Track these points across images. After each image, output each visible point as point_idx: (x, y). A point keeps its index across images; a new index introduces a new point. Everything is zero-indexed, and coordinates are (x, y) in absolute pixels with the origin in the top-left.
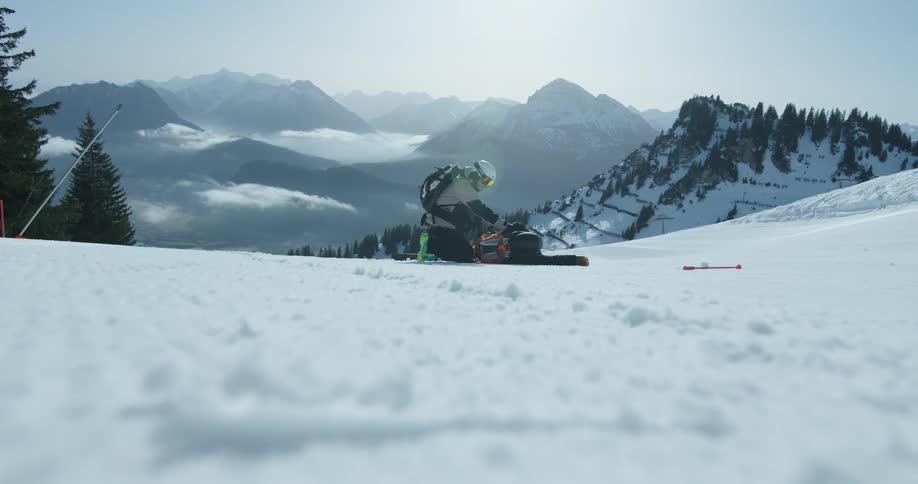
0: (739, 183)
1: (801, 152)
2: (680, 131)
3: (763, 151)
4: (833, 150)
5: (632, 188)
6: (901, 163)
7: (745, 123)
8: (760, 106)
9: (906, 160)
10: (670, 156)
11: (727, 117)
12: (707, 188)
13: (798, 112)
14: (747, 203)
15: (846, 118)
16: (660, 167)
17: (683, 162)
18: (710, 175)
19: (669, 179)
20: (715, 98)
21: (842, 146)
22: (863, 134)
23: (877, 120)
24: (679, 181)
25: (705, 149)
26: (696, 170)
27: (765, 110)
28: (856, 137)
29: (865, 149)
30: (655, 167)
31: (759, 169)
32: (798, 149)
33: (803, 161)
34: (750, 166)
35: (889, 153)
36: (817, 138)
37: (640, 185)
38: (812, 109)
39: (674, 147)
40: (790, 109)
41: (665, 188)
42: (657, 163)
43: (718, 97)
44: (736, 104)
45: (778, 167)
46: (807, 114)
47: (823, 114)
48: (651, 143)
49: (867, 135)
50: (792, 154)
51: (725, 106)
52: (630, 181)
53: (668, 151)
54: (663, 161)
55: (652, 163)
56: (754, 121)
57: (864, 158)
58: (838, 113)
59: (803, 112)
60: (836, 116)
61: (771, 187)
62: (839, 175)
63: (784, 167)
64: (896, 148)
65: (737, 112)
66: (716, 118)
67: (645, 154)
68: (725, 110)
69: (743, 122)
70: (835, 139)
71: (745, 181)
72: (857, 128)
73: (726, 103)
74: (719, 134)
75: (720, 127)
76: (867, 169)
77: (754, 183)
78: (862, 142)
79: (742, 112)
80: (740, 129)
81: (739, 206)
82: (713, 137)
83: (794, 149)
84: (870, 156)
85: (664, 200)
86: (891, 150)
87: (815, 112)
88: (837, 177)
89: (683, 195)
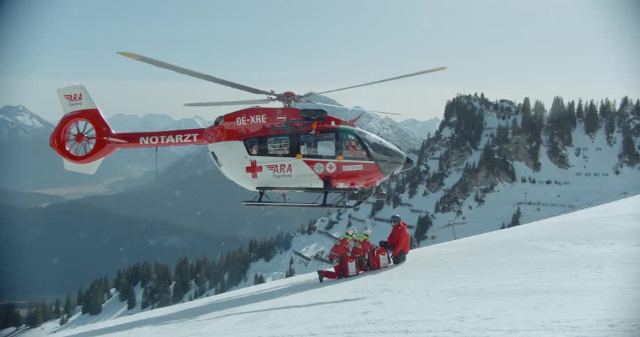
0: (518, 184)
1: (577, 146)
2: (447, 133)
3: (537, 148)
4: (610, 141)
5: (404, 197)
7: (515, 121)
8: (527, 100)
10: (441, 159)
11: (495, 114)
12: (485, 191)
13: (566, 103)
14: (530, 203)
15: (618, 107)
16: (431, 171)
17: (455, 165)
18: (486, 177)
19: (442, 184)
20: (479, 95)
21: (618, 137)
22: (638, 122)
24: (455, 186)
25: (476, 149)
26: (471, 172)
28: (632, 127)
30: (426, 172)
31: (537, 167)
32: (573, 143)
33: (581, 155)
34: (527, 164)
36: (591, 129)
37: (412, 194)
38: (580, 101)
39: (444, 150)
40: (558, 101)
41: (440, 194)
42: (428, 168)
43: (482, 95)
44: (502, 101)
45: (555, 163)
46: (576, 107)
48: (418, 148)
50: (568, 148)
51: (491, 103)
52: (400, 190)
53: (438, 154)
54: (434, 166)
55: (423, 168)
56: (523, 117)
58: (608, 102)
59: (572, 105)
60: (606, 108)
61: (553, 186)
62: (621, 166)
63: (562, 162)
65: (503, 109)
66: (482, 120)
67: (415, 158)
68: (491, 107)
70: (610, 130)
71: (524, 181)
72: (631, 117)
73: (491, 100)
74: (488, 132)
75: (489, 125)
77: (534, 182)
79: (509, 109)
80: (510, 126)
81: (523, 208)
82: (483, 136)
83: (569, 142)
85: (441, 208)
87: (584, 103)
88: (619, 169)
89: (460, 200)
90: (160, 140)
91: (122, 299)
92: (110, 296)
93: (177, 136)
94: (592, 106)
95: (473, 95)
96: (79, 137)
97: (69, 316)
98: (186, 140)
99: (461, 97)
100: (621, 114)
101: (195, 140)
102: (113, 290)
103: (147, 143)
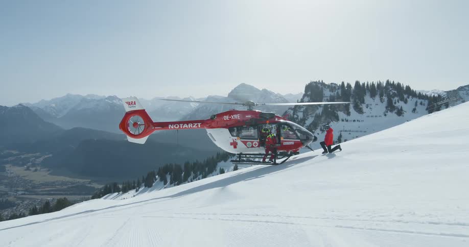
0: (340, 122)
1: (366, 104)
2: (306, 99)
3: (349, 105)
4: (382, 101)
6: (414, 103)
7: (338, 93)
8: (343, 83)
9: (416, 102)
10: (304, 112)
11: (328, 90)
13: (361, 84)
14: (346, 131)
15: (385, 85)
16: (299, 118)
17: (310, 114)
18: (325, 119)
19: (305, 123)
21: (385, 98)
22: (394, 91)
23: (399, 84)
24: (311, 124)
25: (320, 107)
26: (318, 117)
27: (346, 85)
28: (391, 93)
29: (396, 98)
30: (297, 118)
31: (349, 114)
32: (365, 102)
33: (369, 108)
34: (344, 113)
35: (408, 99)
36: (373, 95)
38: (368, 82)
39: (305, 107)
40: (357, 83)
42: (298, 116)
43: (322, 81)
44: (331, 84)
45: (357, 112)
46: (366, 85)
47: (373, 84)
48: (293, 107)
49: (396, 92)
50: (363, 104)
51: (326, 85)
53: (302, 110)
54: (301, 115)
55: (295, 116)
56: (342, 91)
57: (397, 103)
58: (380, 83)
59: (364, 84)
60: (379, 85)
61: (356, 122)
62: (387, 112)
63: (360, 111)
64: (411, 97)
65: (332, 87)
66: (322, 92)
67: (291, 112)
68: (327, 87)
69: (337, 91)
70: (381, 96)
71: (343, 120)
72: (391, 89)
73: (326, 83)
74: (326, 99)
75: (326, 95)
76: (400, 108)
77: (347, 121)
78: (395, 95)
79: (335, 87)
80: (336, 95)
81: (343, 133)
83: (363, 102)
84: (400, 101)
86: (408, 98)
87: (369, 83)
88: (386, 114)
89: (313, 131)
90: (180, 126)
91: (161, 180)
92: (156, 179)
93: (189, 124)
94: (373, 85)
95: (318, 81)
96: (135, 124)
97: (139, 188)
98: (194, 127)
99: (312, 82)
100: (386, 88)
101: (199, 126)
102: (157, 177)
103: (172, 127)
